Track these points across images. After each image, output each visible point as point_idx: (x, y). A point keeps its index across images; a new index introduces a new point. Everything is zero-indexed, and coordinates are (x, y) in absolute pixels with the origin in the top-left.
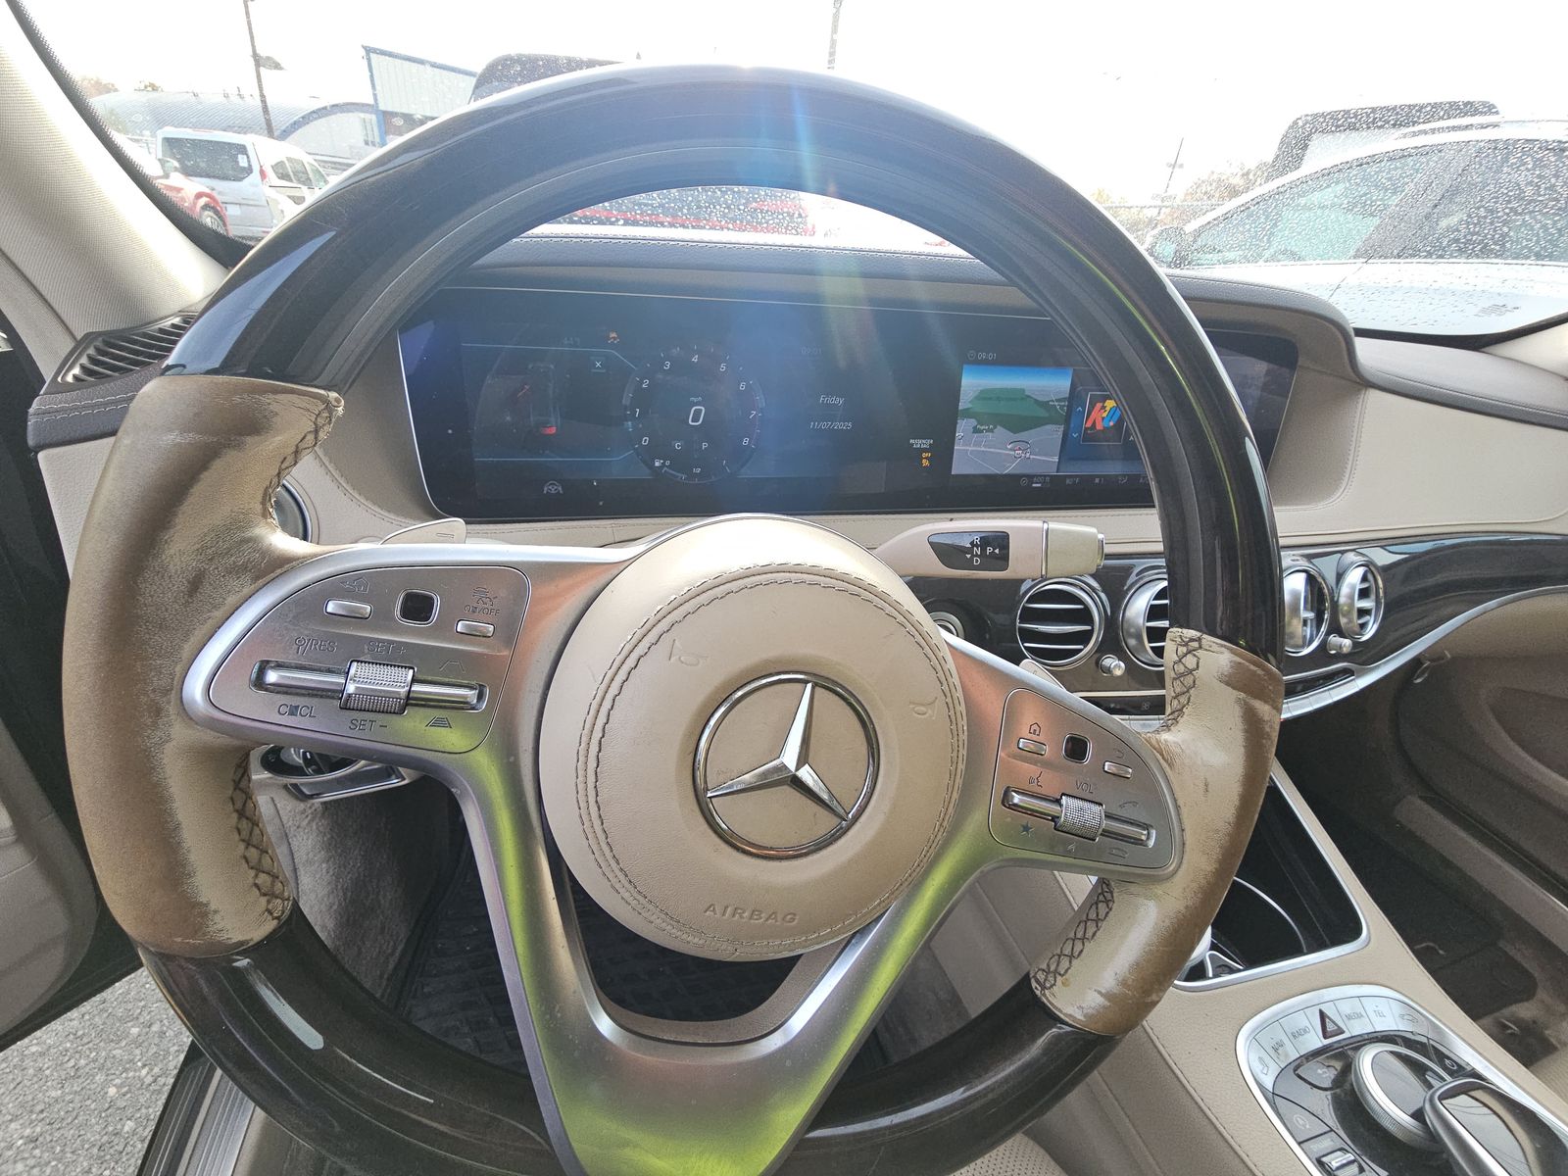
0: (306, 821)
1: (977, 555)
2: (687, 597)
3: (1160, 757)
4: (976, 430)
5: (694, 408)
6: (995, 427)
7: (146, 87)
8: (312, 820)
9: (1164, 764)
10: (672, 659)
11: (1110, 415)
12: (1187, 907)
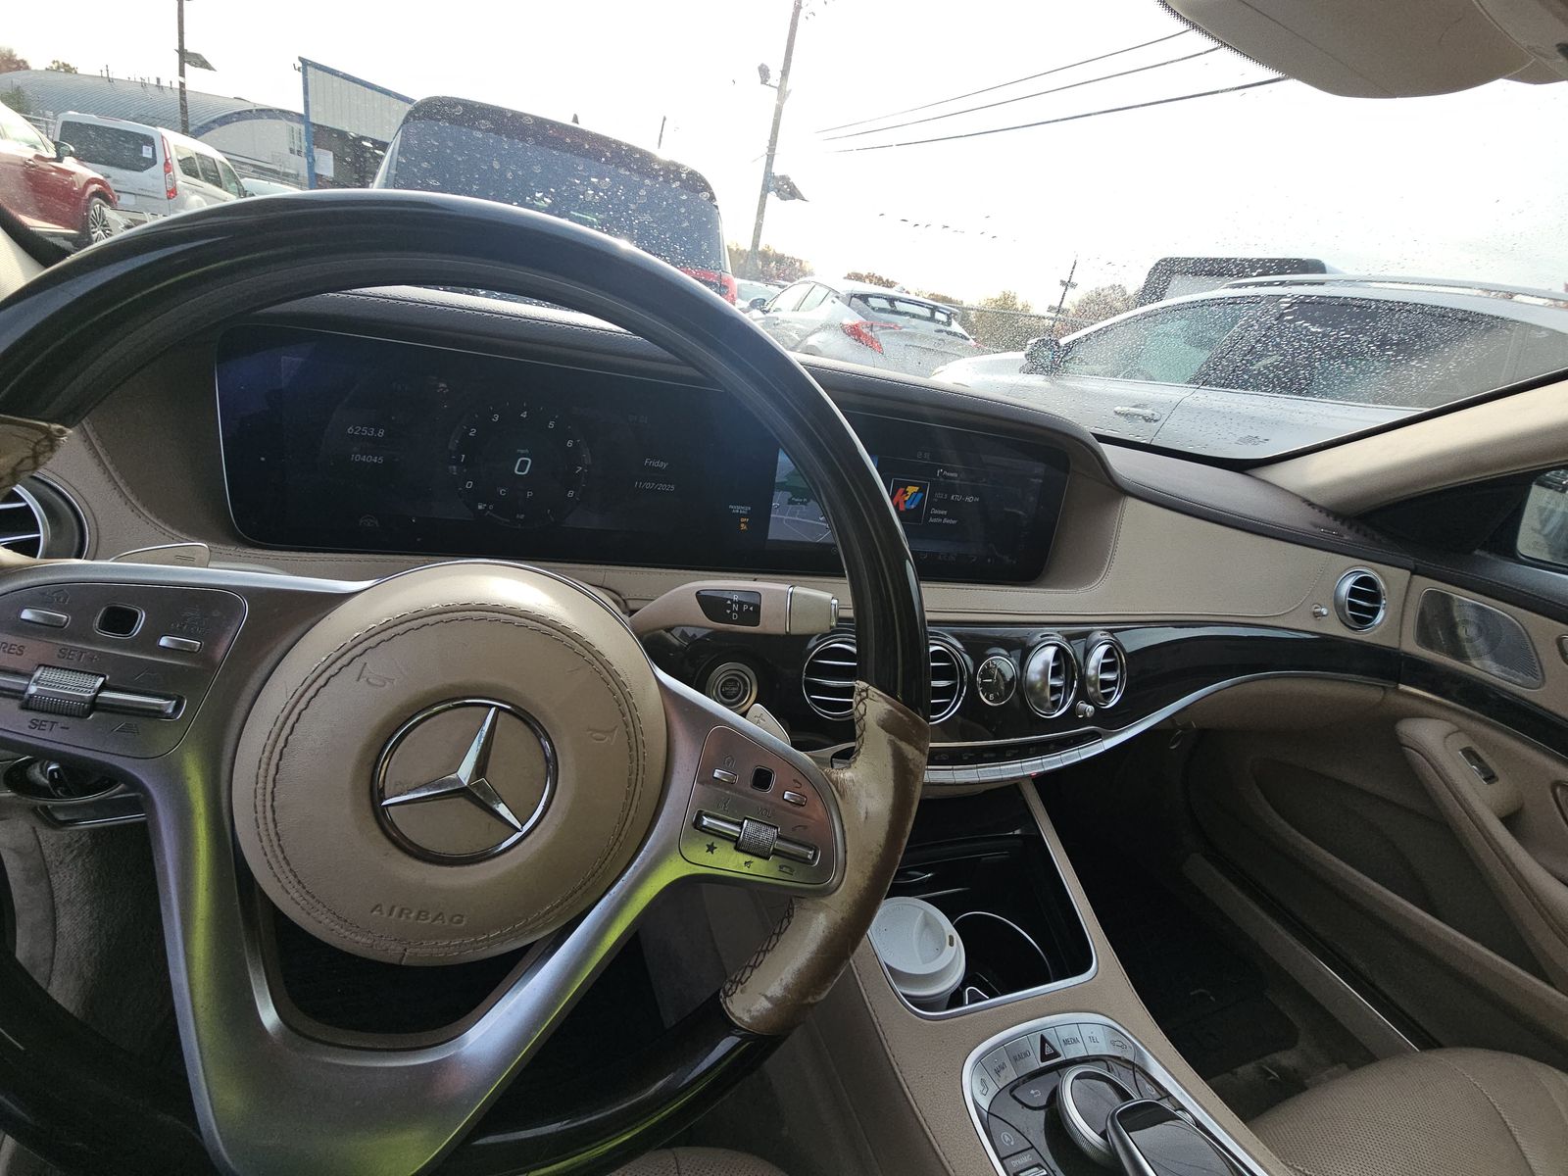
0: (72, 856)
1: (735, 612)
2: (385, 626)
3: (834, 789)
4: (790, 502)
5: (520, 460)
6: (808, 501)
7: (58, 67)
8: (79, 855)
9: (837, 795)
10: (361, 680)
11: (911, 499)
12: (842, 919)
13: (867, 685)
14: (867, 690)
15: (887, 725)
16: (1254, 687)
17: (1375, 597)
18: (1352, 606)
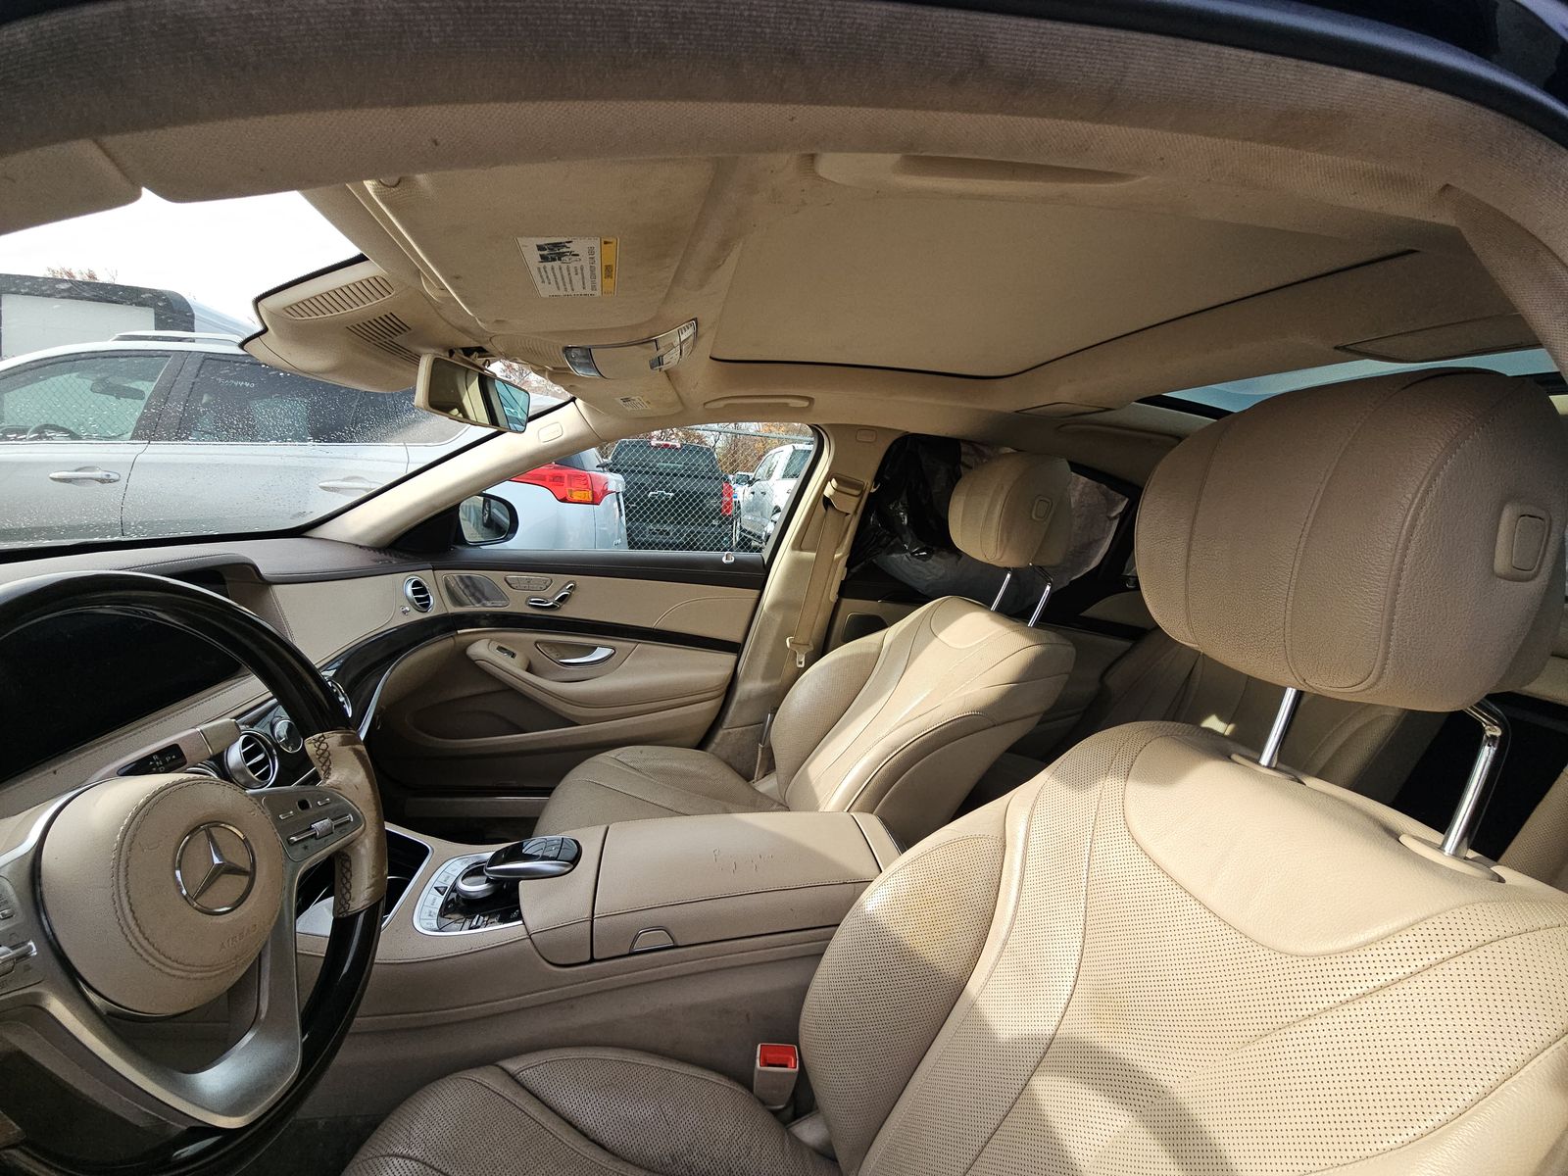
1: (160, 766)
3: (333, 789)
9: (337, 790)
13: (321, 734)
14: (323, 736)
15: (343, 743)
16: (400, 667)
17: (424, 591)
18: (418, 600)
